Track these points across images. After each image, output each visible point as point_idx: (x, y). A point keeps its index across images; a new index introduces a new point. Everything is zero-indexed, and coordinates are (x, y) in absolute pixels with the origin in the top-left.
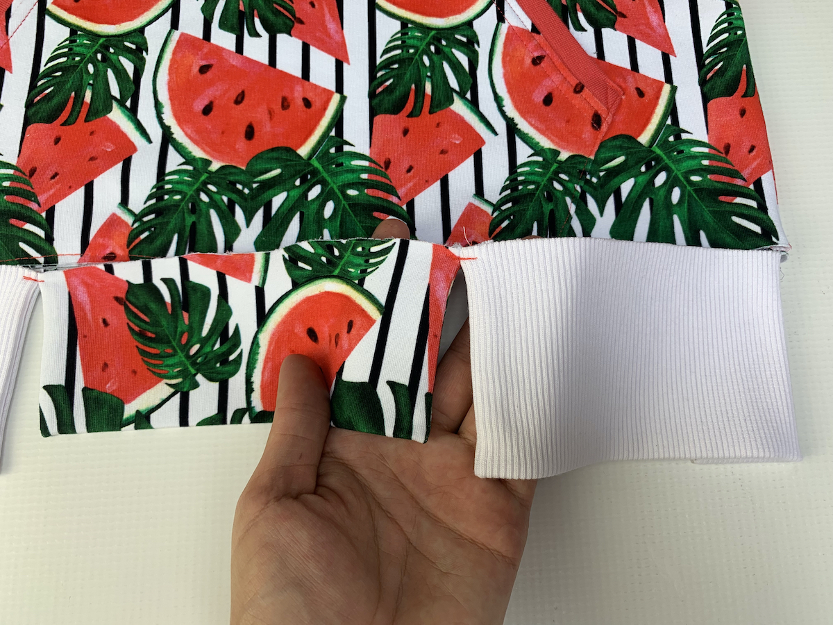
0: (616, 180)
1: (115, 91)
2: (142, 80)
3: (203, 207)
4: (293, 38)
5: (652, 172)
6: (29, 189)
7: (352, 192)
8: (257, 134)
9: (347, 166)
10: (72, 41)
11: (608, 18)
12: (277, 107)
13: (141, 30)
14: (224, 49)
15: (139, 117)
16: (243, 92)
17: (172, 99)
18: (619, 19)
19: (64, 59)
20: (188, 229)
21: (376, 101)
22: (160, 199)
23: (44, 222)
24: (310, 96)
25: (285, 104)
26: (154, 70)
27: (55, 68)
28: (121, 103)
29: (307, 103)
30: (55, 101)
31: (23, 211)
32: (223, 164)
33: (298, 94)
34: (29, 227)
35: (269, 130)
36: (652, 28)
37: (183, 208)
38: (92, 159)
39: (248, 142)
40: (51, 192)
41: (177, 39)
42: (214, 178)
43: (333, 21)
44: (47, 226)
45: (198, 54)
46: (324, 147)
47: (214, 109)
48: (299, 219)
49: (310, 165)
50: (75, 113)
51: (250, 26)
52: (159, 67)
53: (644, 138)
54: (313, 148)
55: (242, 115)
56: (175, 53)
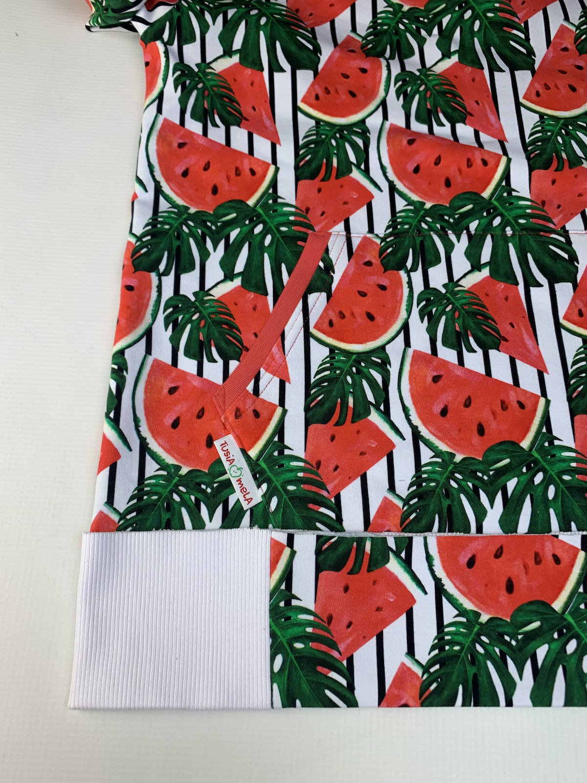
1: (371, 397)
2: (389, 388)
3: (455, 492)
4: (501, 353)
6: (318, 478)
7: (566, 478)
8: (486, 431)
9: (559, 457)
10: (332, 358)
12: (498, 409)
13: (383, 348)
14: (448, 362)
15: (392, 418)
16: (469, 397)
17: (415, 403)
19: (327, 373)
20: (445, 511)
21: (573, 404)
22: (419, 486)
23: (334, 506)
24: (522, 399)
25: (504, 406)
26: (397, 380)
27: (322, 379)
28: (377, 408)
29: (522, 405)
30: (327, 406)
31: (317, 497)
32: (465, 456)
33: (512, 398)
34: (323, 510)
35: (495, 427)
37: (438, 493)
38: (362, 454)
39: (481, 438)
40: (336, 482)
41: (412, 355)
42: (459, 468)
43: (530, 338)
44: (336, 509)
45: (430, 367)
46: (540, 441)
47: (449, 412)
48: (530, 500)
49: (532, 456)
50: (343, 415)
51: (467, 344)
52: (401, 377)
54: (531, 442)
55: (473, 416)
56: (411, 366)
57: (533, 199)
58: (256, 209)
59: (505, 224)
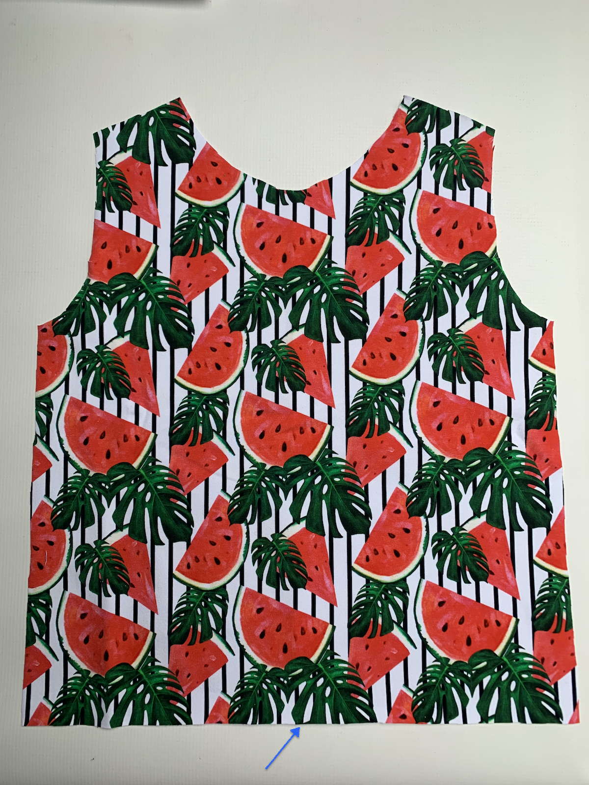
0: (481, 676)
1: (213, 625)
3: (265, 692)
5: (501, 672)
6: (176, 682)
7: (339, 682)
8: (289, 649)
9: (336, 667)
11: (483, 575)
18: (490, 575)
21: (351, 629)
24: (316, 626)
25: (303, 631)
26: (232, 612)
28: (217, 632)
29: (315, 631)
30: (183, 631)
31: (175, 696)
32: (273, 667)
33: (310, 625)
34: (179, 705)
35: (295, 646)
36: (508, 581)
37: (254, 693)
38: (206, 666)
39: (285, 654)
40: (189, 685)
41: (244, 591)
42: (269, 675)
43: (329, 578)
44: (187, 705)
45: (256, 601)
46: (324, 656)
47: (266, 634)
48: (313, 697)
49: (317, 666)
50: (194, 638)
51: (283, 583)
52: (235, 610)
53: (498, 652)
54: (318, 657)
55: (281, 638)
57: (348, 460)
58: (139, 470)
59: (324, 482)
